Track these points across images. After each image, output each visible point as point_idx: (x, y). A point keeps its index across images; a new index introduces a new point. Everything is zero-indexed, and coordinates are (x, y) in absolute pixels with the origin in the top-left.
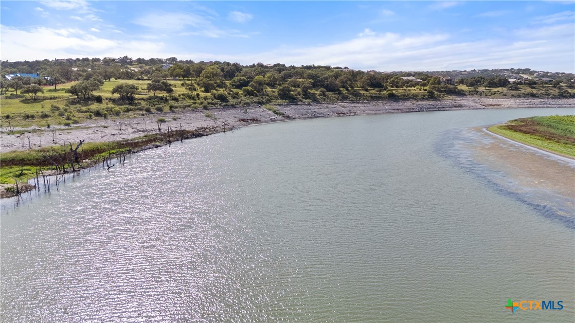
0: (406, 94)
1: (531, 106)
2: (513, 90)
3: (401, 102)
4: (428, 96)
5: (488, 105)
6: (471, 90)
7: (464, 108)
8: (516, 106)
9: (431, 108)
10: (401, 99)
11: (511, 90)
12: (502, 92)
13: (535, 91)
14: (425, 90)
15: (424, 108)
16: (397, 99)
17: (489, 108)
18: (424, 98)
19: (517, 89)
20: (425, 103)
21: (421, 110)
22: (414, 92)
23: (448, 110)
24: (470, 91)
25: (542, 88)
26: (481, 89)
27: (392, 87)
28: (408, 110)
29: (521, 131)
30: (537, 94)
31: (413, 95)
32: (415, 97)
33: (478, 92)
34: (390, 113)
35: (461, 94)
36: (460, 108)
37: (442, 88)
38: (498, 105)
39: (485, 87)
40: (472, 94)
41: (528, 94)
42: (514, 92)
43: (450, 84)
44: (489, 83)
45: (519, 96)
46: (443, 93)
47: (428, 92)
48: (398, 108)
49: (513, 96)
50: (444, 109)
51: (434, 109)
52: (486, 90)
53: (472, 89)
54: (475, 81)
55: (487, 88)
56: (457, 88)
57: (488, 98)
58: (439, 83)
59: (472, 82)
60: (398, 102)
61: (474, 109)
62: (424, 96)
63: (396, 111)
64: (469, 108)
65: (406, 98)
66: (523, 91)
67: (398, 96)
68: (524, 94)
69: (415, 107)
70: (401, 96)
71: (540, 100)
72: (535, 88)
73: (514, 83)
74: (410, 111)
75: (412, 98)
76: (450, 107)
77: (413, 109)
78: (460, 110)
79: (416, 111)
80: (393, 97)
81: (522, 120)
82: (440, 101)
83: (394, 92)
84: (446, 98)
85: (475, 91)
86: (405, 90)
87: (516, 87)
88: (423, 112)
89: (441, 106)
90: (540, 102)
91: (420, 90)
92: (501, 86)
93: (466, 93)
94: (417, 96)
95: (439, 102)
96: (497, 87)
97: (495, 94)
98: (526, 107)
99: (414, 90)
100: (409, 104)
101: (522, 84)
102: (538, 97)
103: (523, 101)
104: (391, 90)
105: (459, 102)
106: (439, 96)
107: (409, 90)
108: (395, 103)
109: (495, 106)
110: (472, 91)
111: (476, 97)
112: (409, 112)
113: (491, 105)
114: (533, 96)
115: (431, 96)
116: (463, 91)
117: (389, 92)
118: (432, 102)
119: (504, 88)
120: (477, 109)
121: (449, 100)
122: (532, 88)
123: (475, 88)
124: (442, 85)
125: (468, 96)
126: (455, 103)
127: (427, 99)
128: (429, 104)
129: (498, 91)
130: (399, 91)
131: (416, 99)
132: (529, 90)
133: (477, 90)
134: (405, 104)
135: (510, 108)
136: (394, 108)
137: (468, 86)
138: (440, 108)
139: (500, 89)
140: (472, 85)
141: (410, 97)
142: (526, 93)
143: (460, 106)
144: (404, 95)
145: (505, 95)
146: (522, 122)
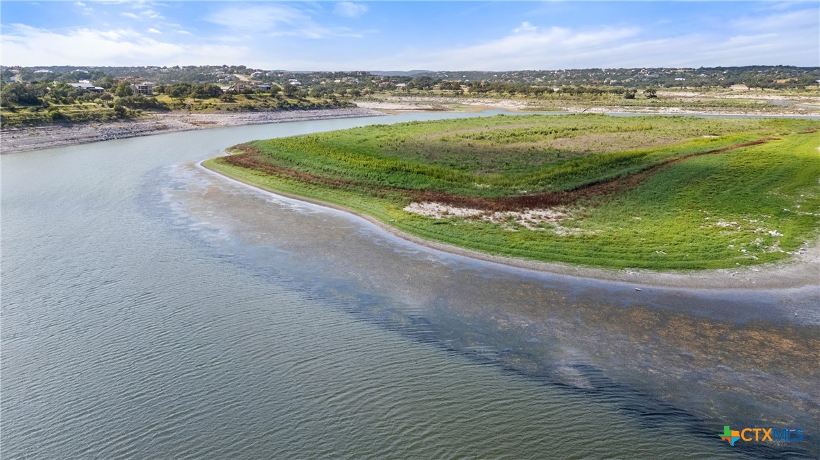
0: (82, 113)
1: (251, 122)
2: (228, 102)
3: (75, 128)
4: (116, 115)
5: (201, 123)
6: (176, 102)
7: (171, 130)
8: (233, 123)
9: (124, 133)
10: (74, 122)
11: (226, 101)
12: (215, 105)
13: (252, 103)
14: (111, 106)
15: (113, 134)
16: (67, 122)
17: (203, 127)
18: (110, 119)
19: (232, 100)
20: (114, 126)
21: (109, 137)
22: (94, 109)
23: (149, 135)
24: (175, 105)
25: (259, 99)
26: (189, 101)
27: (56, 102)
28: (89, 139)
30: (255, 106)
31: (92, 115)
32: (96, 118)
33: (185, 105)
34: (60, 145)
35: (163, 108)
36: (164, 131)
37: (135, 100)
38: (213, 123)
39: (194, 98)
40: (178, 109)
41: (245, 107)
42: (229, 105)
43: (146, 93)
44: (198, 92)
45: (236, 110)
46: (138, 110)
47: (116, 110)
48: (73, 137)
49: (228, 109)
50: (143, 133)
51: (129, 135)
52: (195, 102)
53: (176, 100)
54: (180, 89)
55: (196, 100)
56: (157, 101)
57: (199, 113)
58: (130, 93)
59: (175, 92)
60: (70, 127)
61: (184, 131)
62: (111, 115)
63: (70, 142)
64: (177, 129)
65: (83, 120)
66: (239, 103)
67: (69, 118)
68: (240, 107)
69: (99, 134)
70: (75, 116)
71: (260, 113)
72: (252, 99)
73: (228, 92)
74: (93, 140)
75: (93, 120)
76: (151, 131)
77: (97, 137)
78: (165, 133)
79: (102, 140)
80: (59, 119)
81: (241, 147)
82: (136, 121)
83: (61, 111)
84: (144, 117)
85: (182, 104)
86: (78, 107)
87: (230, 97)
88: (112, 140)
89: (138, 130)
90: (260, 116)
91: (103, 106)
92: (213, 97)
93: (171, 108)
94: (99, 116)
95: (134, 124)
96: (208, 97)
97: (206, 107)
98: (245, 125)
99: (93, 107)
100: (89, 129)
101: (236, 94)
102: (257, 111)
103: (241, 116)
104: (56, 108)
105: (162, 121)
106: (133, 114)
107: (86, 107)
108: (66, 129)
109: (209, 125)
110: (178, 105)
111: (183, 113)
112: (91, 142)
113: (204, 123)
114: (252, 109)
115: (121, 115)
116: (166, 104)
117: (52, 112)
118: (124, 125)
119: (217, 100)
120: (187, 130)
121: (149, 119)
122: (250, 98)
123: (181, 100)
124: (135, 96)
125: (174, 111)
126: (157, 123)
127: (115, 120)
128: (120, 128)
129: (211, 104)
130: (69, 110)
131: (98, 121)
132: (245, 101)
133: (184, 102)
134: (83, 130)
135: (227, 126)
136: (66, 137)
137: (170, 97)
138: (137, 132)
139: (211, 100)
140: (176, 95)
141: (89, 118)
142: (243, 106)
143: (165, 127)
144: (80, 116)
145: (219, 109)
146: (242, 150)
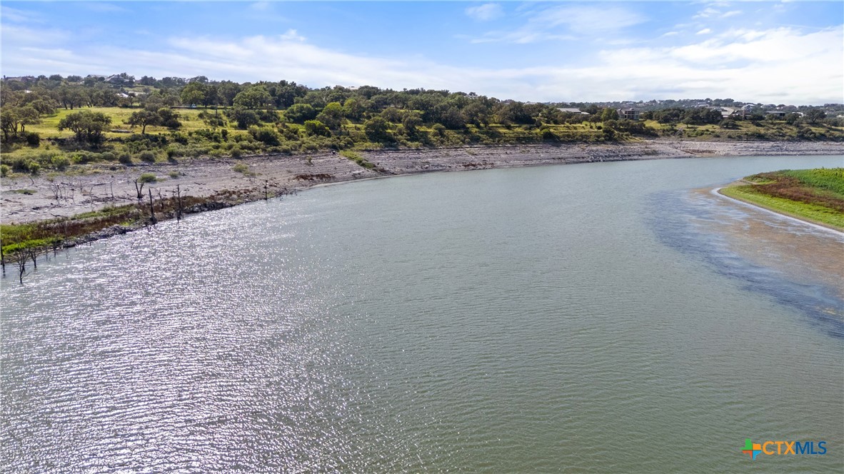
0: (571, 134)
1: (760, 153)
2: (729, 128)
3: (563, 147)
4: (605, 137)
5: (694, 151)
6: (665, 128)
7: (661, 156)
8: (736, 153)
9: (611, 156)
10: (563, 142)
11: (727, 128)
12: (713, 132)
13: (762, 131)
14: (600, 128)
15: (600, 156)
16: (556, 142)
17: (697, 156)
18: (597, 141)
19: (735, 127)
20: (601, 147)
21: (596, 159)
22: (582, 130)
23: (637, 160)
24: (664, 131)
25: (772, 126)
26: (681, 126)
27: (548, 122)
28: (575, 160)
29: (782, 196)
30: (766, 134)
31: (581, 136)
32: (584, 139)
33: (676, 131)
34: (549, 164)
35: (651, 134)
36: (654, 157)
37: (621, 124)
38: (710, 152)
39: (687, 124)
40: (668, 135)
41: (753, 135)
42: (731, 132)
43: (632, 119)
44: (693, 118)
45: (740, 138)
46: (626, 133)
47: (604, 131)
48: (560, 156)
49: (730, 137)
50: (630, 158)
51: (615, 158)
52: (688, 128)
53: (667, 126)
54: (671, 114)
55: (689, 126)
56: (644, 125)
57: (693, 140)
58: (616, 117)
59: (666, 116)
60: (558, 146)
61: (676, 158)
62: (599, 137)
63: (557, 161)
64: (668, 156)
65: (572, 140)
66: (744, 130)
67: (558, 137)
68: (746, 134)
69: (586, 155)
70: (564, 136)
71: (772, 143)
72: (761, 126)
73: (731, 117)
74: (579, 160)
75: (581, 140)
76: (640, 155)
77: (583, 158)
78: (654, 159)
79: (588, 162)
80: (550, 139)
81: (770, 176)
82: (623, 145)
83: (552, 130)
84: (632, 140)
85: (673, 129)
86: (568, 127)
87: (733, 123)
88: (598, 163)
89: (625, 154)
90: (773, 146)
91: (591, 127)
92: (711, 123)
93: (659, 134)
94: (587, 137)
95: (622, 147)
96: (704, 124)
97: (702, 134)
98: (751, 155)
99: (583, 128)
100: (576, 150)
101: (740, 120)
102: (768, 140)
103: (746, 145)
104: (548, 127)
105: (652, 146)
106: (621, 137)
107: (575, 128)
108: (555, 148)
109: (705, 154)
110: (667, 130)
111: (674, 140)
112: (577, 163)
113: (698, 151)
114: (761, 137)
115: (609, 137)
116: (654, 130)
117: (544, 130)
118: (611, 147)
119: (715, 126)
120: (680, 158)
121: (637, 144)
122: (758, 125)
123: (672, 125)
124: (621, 120)
125: (662, 138)
126: (646, 148)
127: (603, 142)
128: (607, 150)
129: (707, 131)
130: (560, 130)
131: (586, 142)
132: (753, 128)
133: (675, 128)
134: (570, 150)
135: (727, 155)
136: (553, 156)
137: (660, 122)
138: (625, 156)
139: (709, 127)
140: (666, 120)
141: (577, 139)
142: (750, 133)
143: (655, 153)
144: (568, 136)
145: (718, 136)
146: (771, 179)
